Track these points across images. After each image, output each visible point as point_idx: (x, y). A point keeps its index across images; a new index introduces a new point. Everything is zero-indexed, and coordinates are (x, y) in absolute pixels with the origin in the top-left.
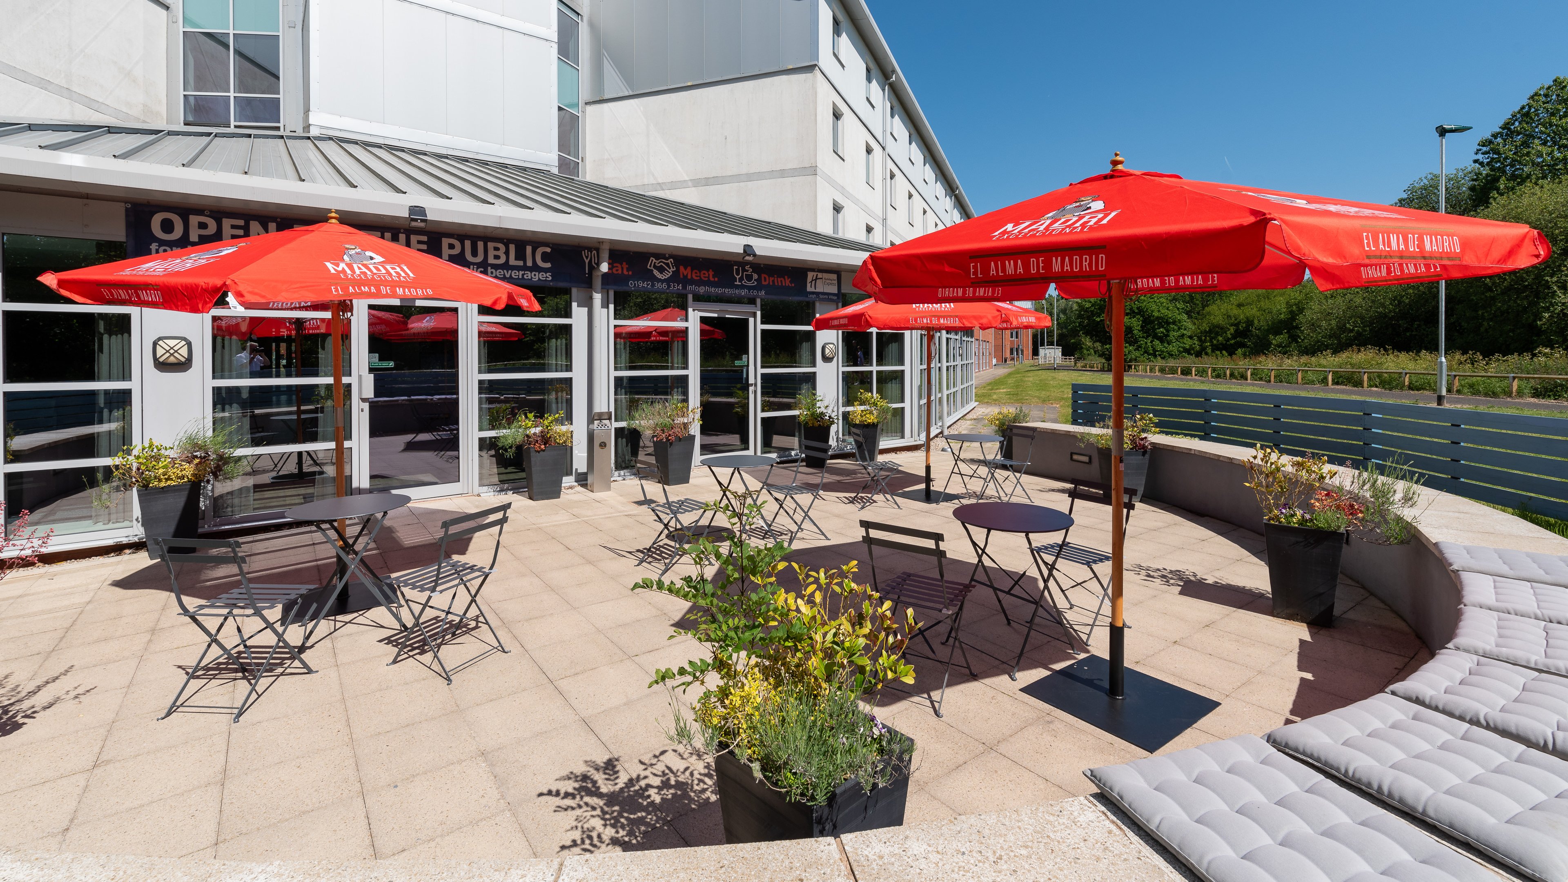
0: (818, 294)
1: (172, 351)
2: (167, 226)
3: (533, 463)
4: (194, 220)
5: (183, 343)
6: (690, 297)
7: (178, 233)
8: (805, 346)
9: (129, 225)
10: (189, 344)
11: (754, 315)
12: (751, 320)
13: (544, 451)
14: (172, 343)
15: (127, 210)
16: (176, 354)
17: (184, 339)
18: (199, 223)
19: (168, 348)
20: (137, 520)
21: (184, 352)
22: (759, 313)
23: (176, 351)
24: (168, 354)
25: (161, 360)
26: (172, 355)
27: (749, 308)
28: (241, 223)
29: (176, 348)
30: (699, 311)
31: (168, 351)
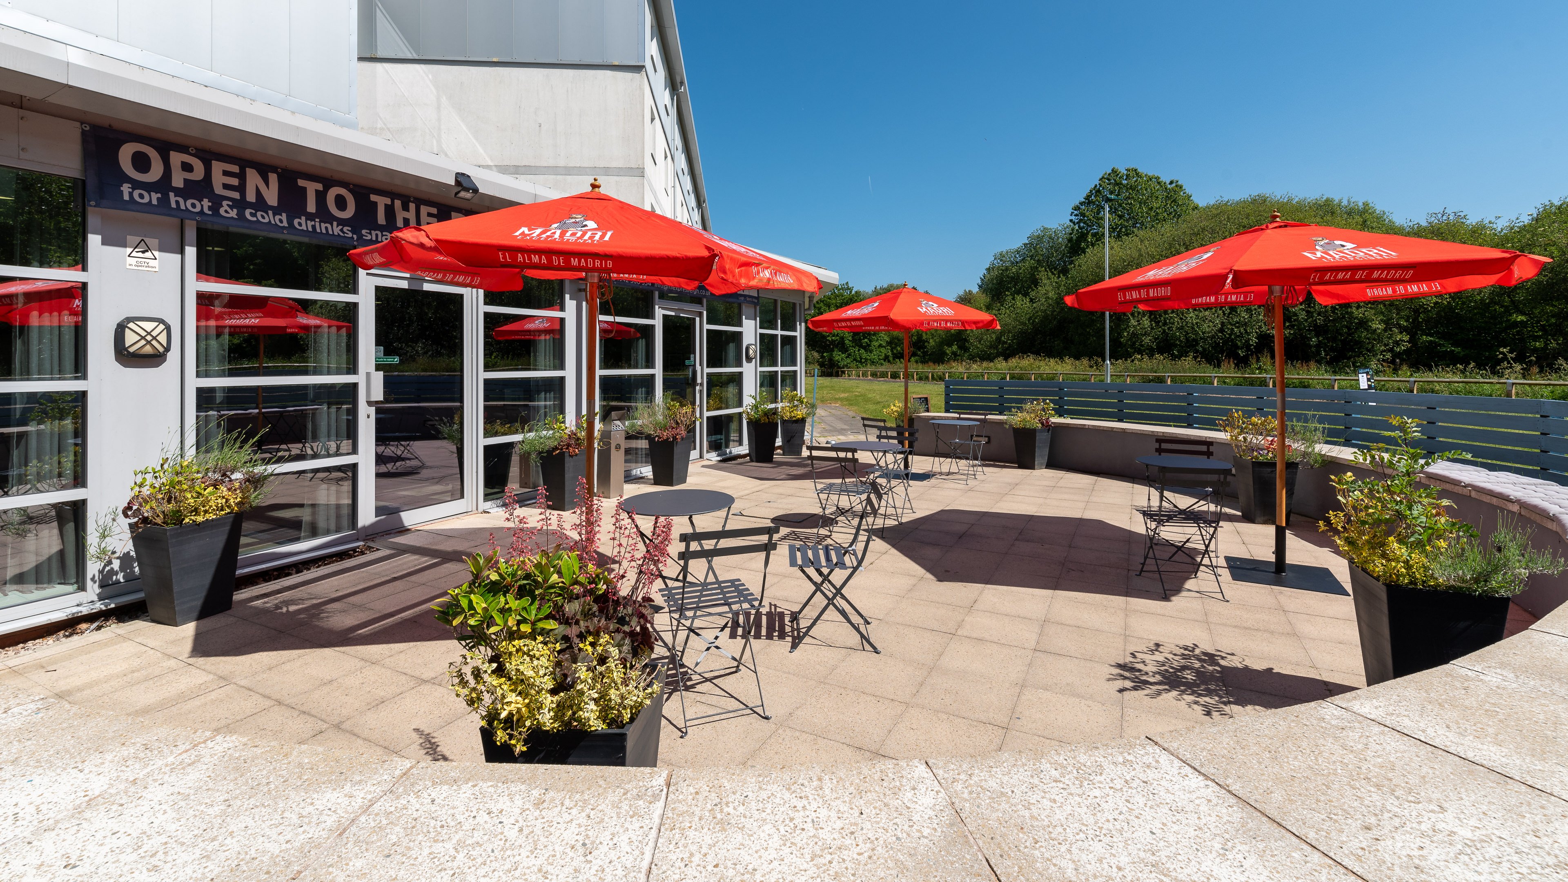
0: (745, 296)
1: (149, 338)
2: (141, 162)
3: (566, 469)
4: (176, 158)
5: (162, 327)
6: (657, 294)
7: (155, 173)
8: (732, 346)
9: (87, 155)
10: (168, 328)
11: (700, 315)
12: (698, 319)
13: (576, 455)
14: (149, 326)
15: (84, 133)
16: (154, 343)
17: (161, 321)
18: (183, 163)
19: (143, 334)
20: (93, 579)
21: (163, 338)
22: (705, 313)
23: (154, 338)
24: (143, 342)
25: (131, 350)
26: (149, 342)
27: (696, 308)
28: (235, 169)
29: (154, 334)
30: (663, 308)
31: (143, 338)
